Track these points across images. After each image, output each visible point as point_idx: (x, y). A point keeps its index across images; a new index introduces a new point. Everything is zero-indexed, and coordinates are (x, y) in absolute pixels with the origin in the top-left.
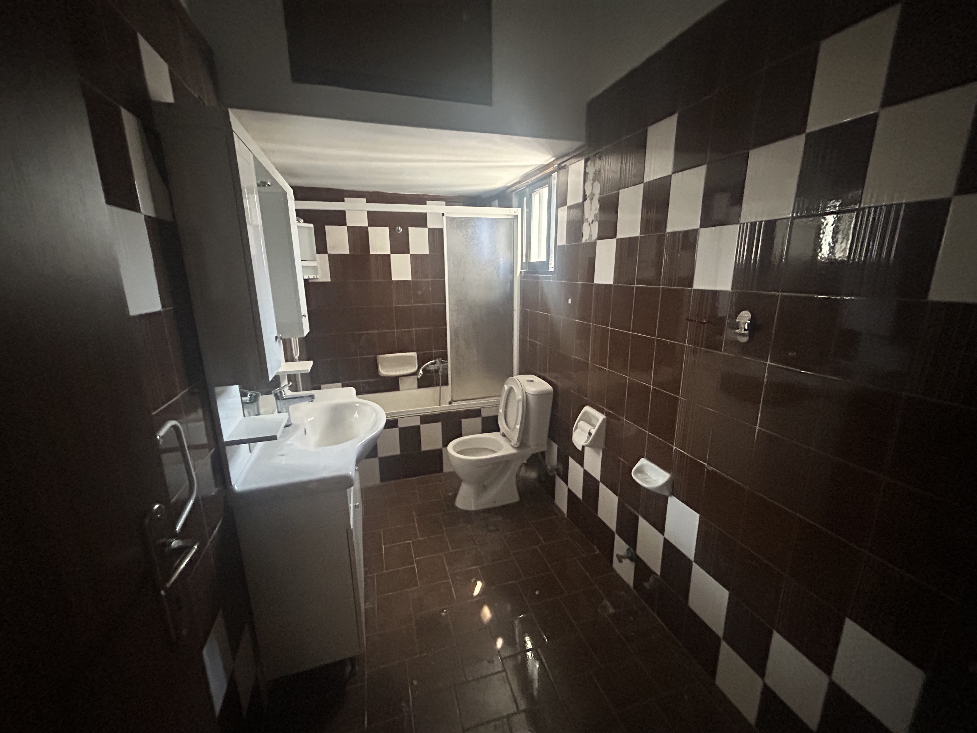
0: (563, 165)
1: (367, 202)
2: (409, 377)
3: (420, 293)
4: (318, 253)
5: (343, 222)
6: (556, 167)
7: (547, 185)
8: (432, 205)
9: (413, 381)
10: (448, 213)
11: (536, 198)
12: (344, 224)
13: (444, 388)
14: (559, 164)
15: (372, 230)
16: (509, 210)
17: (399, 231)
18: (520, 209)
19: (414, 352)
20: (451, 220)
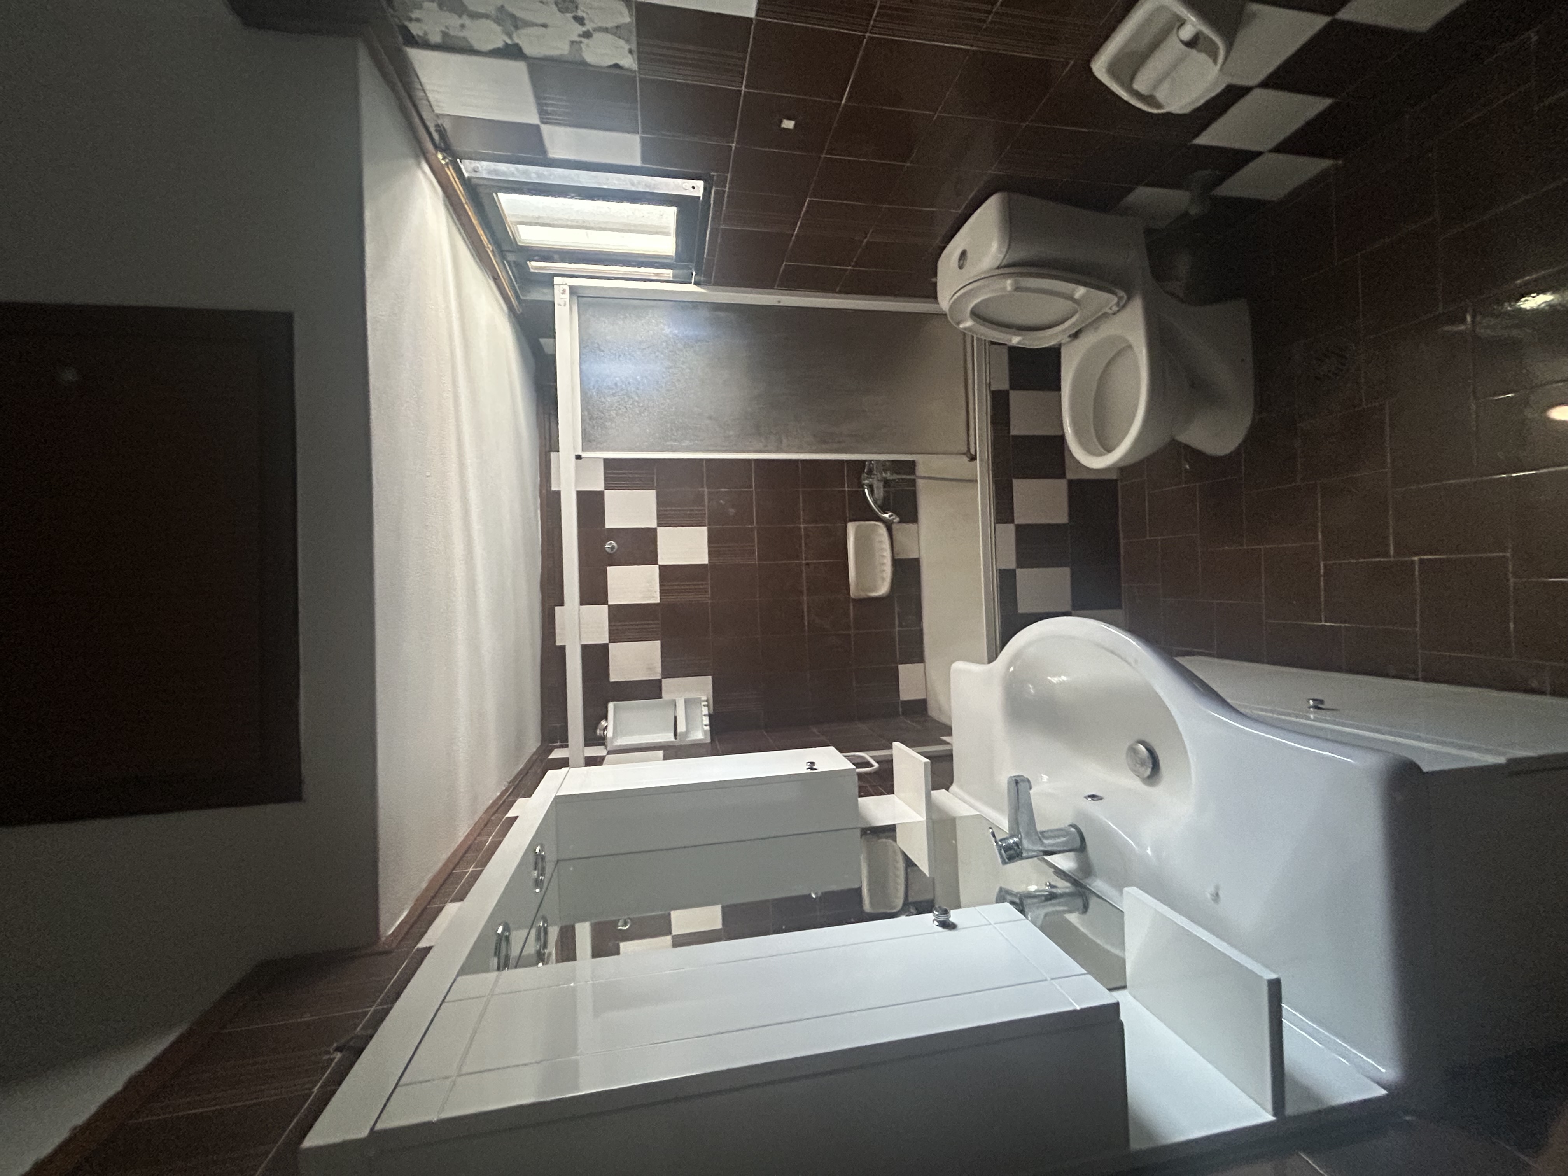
0: (436, 136)
1: (562, 604)
2: (894, 537)
3: (732, 511)
4: (660, 697)
5: (604, 649)
6: (444, 158)
7: (494, 194)
8: (559, 478)
9: (903, 531)
10: (575, 448)
11: (528, 236)
12: (605, 648)
13: (920, 471)
14: (436, 147)
15: (614, 599)
16: (560, 305)
17: (613, 548)
18: (557, 280)
19: (846, 527)
20: (588, 441)
